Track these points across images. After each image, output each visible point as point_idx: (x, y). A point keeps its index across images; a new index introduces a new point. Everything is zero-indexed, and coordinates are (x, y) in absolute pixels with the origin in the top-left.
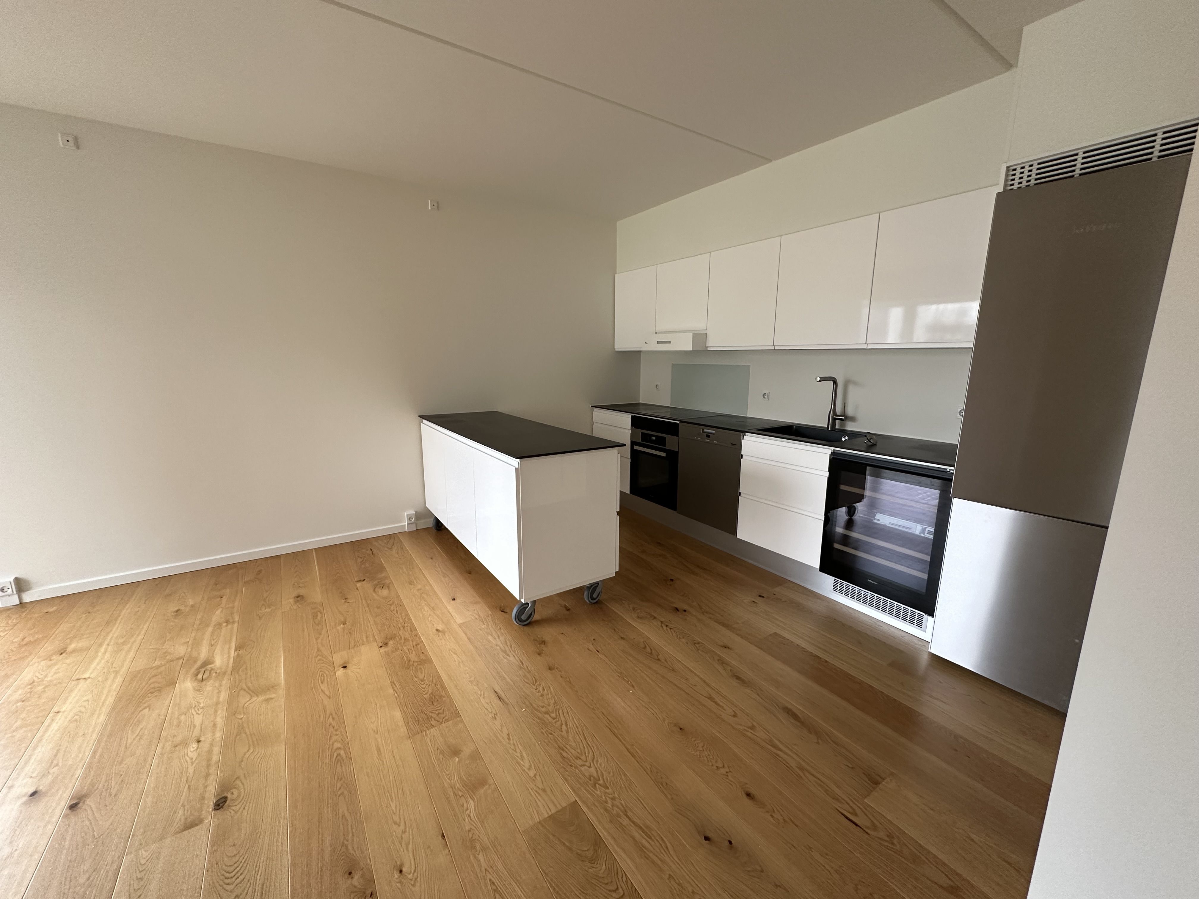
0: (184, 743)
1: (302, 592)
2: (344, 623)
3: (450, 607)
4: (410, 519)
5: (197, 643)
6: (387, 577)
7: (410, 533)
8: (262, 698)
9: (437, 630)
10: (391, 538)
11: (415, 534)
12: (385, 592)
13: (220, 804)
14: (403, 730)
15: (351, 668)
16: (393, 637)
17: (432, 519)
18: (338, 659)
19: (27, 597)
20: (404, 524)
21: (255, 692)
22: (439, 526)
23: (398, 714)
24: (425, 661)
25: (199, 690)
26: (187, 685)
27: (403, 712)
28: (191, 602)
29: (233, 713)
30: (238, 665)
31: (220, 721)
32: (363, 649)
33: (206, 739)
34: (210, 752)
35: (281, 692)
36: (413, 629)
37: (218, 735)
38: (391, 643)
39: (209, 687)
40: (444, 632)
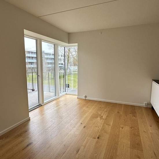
0: (97, 127)
1: (119, 111)
2: (125, 120)
3: (149, 128)
4: (146, 104)
5: (102, 113)
6: (136, 115)
7: (145, 108)
8: (108, 126)
9: (144, 131)
10: (140, 107)
11: (146, 108)
12: (135, 118)
13: (98, 138)
14: (129, 146)
15: (123, 129)
16: (133, 128)
17: (151, 106)
18: (121, 126)
19: (86, 99)
20: (144, 105)
21: (107, 124)
22: (153, 108)
23: (129, 143)
24: (139, 135)
25: (100, 120)
26: (99, 118)
27: (130, 143)
28: (103, 106)
29: (103, 126)
30: (106, 119)
31: (101, 126)
32: (127, 127)
33: (99, 127)
34: (99, 130)
35: (111, 127)
36: (138, 128)
37: (101, 128)
38: (132, 128)
39: (102, 120)
40: (145, 132)
